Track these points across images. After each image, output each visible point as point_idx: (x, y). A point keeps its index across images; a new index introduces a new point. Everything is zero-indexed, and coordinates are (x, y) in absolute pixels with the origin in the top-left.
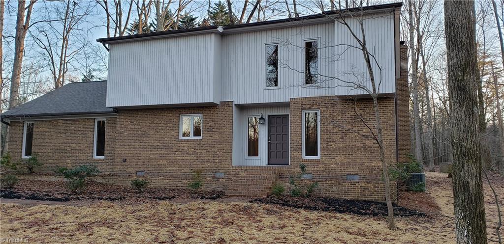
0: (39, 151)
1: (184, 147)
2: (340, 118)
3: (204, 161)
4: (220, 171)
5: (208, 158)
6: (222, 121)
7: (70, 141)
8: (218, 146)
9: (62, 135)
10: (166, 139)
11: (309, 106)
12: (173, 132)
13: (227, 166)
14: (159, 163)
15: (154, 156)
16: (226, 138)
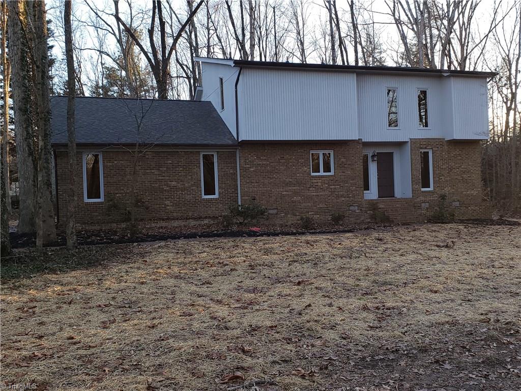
0: (116, 192)
1: (317, 183)
2: (447, 156)
3: (338, 197)
4: (354, 205)
5: (341, 193)
6: (353, 158)
7: (168, 178)
8: (351, 181)
9: (153, 171)
10: (298, 175)
11: (425, 146)
12: (306, 168)
13: (361, 200)
14: (293, 199)
15: (287, 193)
16: (358, 174)
